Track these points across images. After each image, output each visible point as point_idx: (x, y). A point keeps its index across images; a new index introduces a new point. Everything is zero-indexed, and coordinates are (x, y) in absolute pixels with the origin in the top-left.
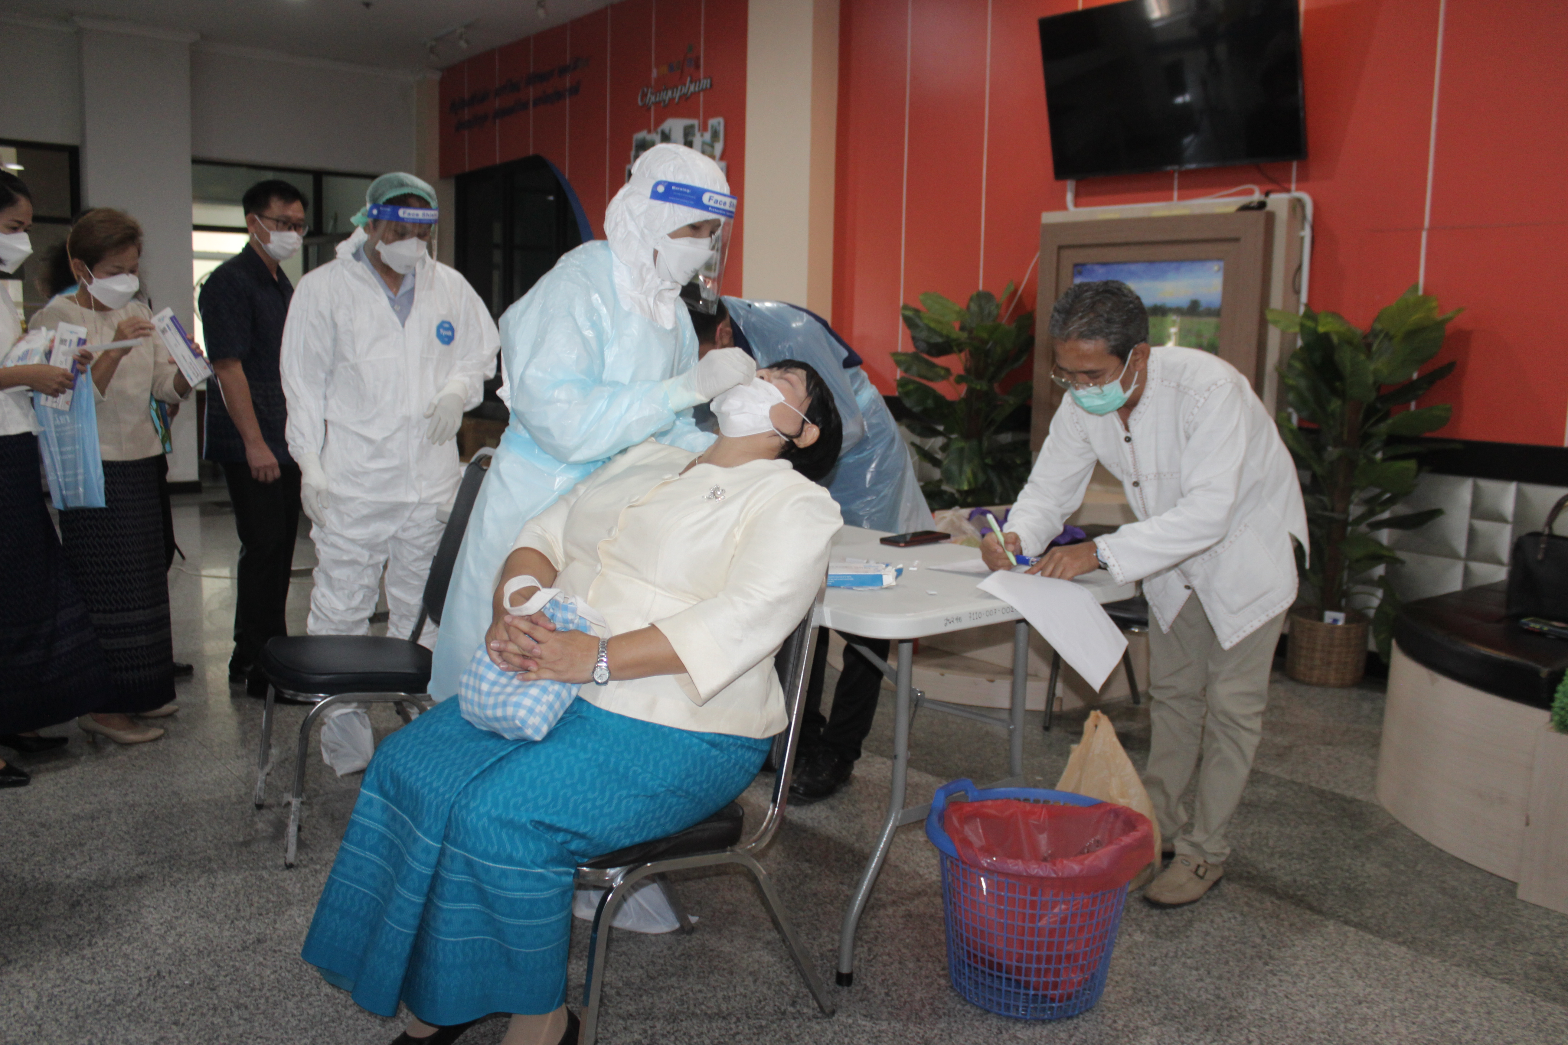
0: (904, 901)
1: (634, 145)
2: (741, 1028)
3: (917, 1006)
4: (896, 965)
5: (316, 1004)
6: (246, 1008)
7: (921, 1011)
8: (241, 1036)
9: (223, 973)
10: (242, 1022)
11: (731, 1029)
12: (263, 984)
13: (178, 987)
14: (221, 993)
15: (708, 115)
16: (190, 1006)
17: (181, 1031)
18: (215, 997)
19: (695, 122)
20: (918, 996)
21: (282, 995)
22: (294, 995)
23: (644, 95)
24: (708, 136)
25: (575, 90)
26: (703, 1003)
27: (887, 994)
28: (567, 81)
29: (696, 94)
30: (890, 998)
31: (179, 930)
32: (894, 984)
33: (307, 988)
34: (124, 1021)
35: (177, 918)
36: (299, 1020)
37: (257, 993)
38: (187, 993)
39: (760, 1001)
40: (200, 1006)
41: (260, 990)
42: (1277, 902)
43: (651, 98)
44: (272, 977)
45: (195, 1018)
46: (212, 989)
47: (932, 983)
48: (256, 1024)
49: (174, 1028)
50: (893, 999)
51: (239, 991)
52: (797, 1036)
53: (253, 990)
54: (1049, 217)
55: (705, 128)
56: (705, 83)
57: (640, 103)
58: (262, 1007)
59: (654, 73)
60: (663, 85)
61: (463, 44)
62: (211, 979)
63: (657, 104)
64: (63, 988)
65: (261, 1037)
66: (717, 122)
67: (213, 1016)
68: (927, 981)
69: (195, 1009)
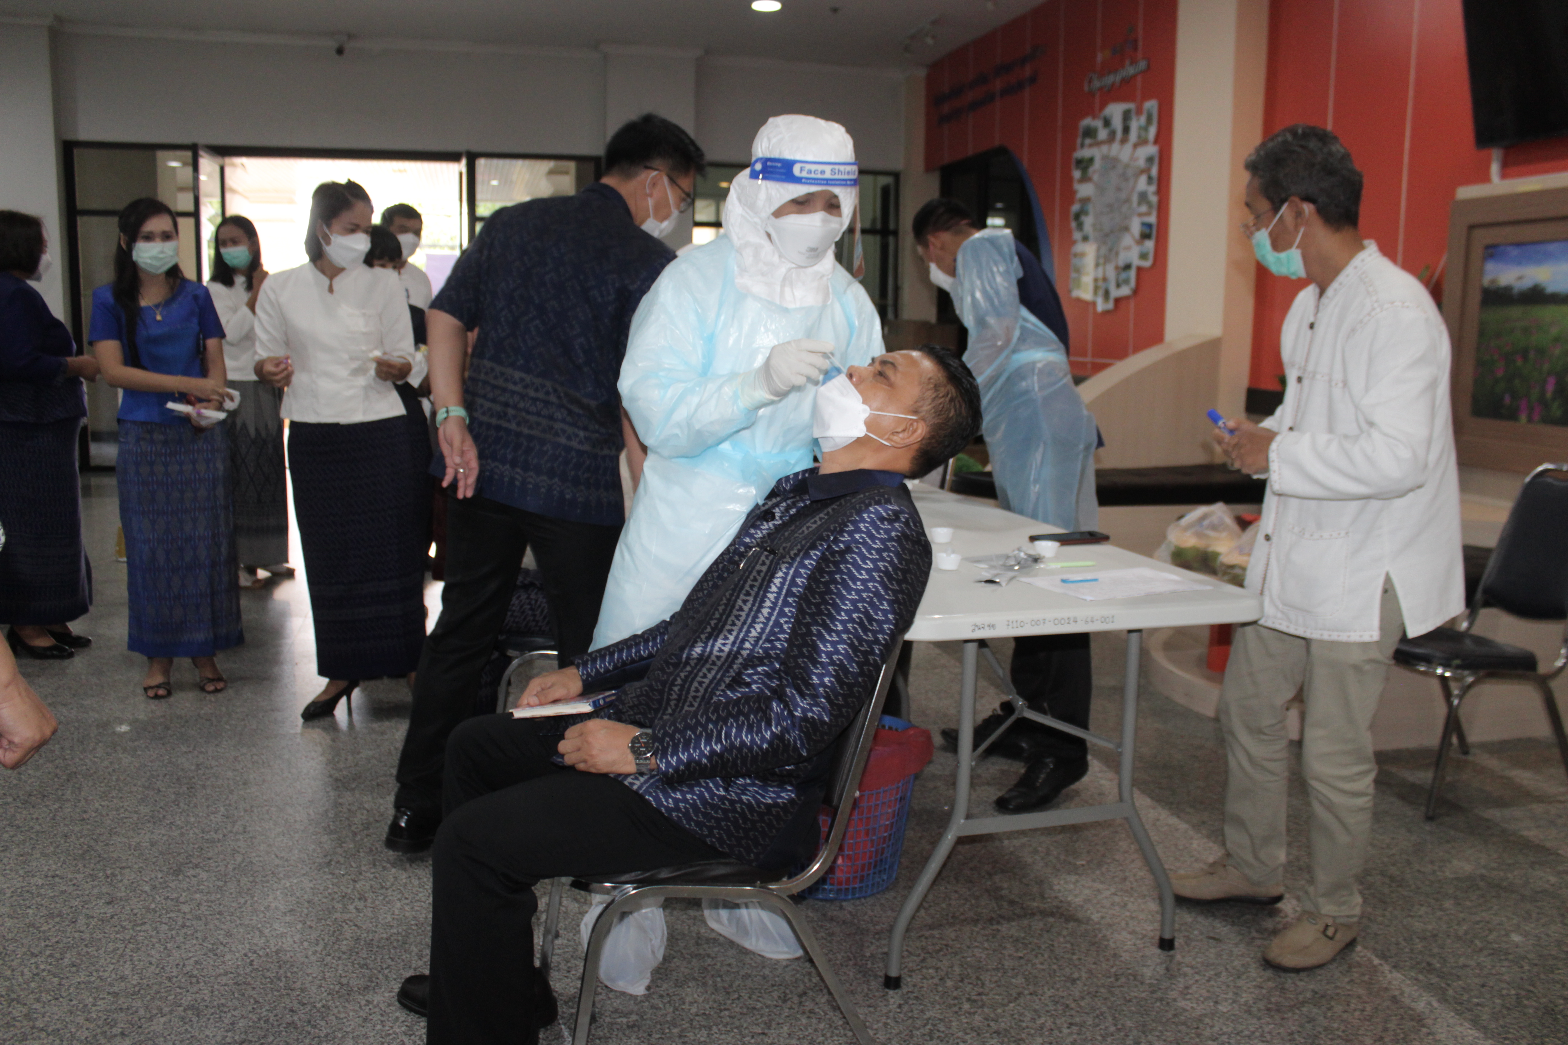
0: (1001, 921)
1: (1081, 131)
2: (734, 1005)
3: (919, 1023)
4: (936, 981)
5: (417, 908)
6: (366, 900)
7: (918, 1029)
8: (344, 921)
9: (373, 870)
10: (354, 911)
11: (725, 1004)
12: (393, 885)
13: (333, 874)
14: (358, 886)
15: (1146, 97)
16: (330, 891)
17: (307, 908)
18: (352, 887)
19: (1131, 106)
20: (928, 1014)
21: (399, 896)
22: (406, 899)
23: (1090, 81)
24: (1143, 120)
25: (1033, 80)
26: (721, 976)
27: (900, 1006)
28: (1028, 71)
29: (1134, 77)
30: (899, 1010)
31: (371, 831)
32: (917, 998)
33: (421, 895)
34: (278, 892)
35: (377, 821)
36: (393, 919)
37: (383, 891)
38: (335, 881)
39: (773, 986)
40: (336, 893)
41: (387, 889)
42: (1435, 1004)
43: (1097, 84)
44: (404, 881)
45: (325, 900)
46: (355, 881)
47: (955, 1005)
48: (361, 915)
49: (306, 904)
50: (900, 1013)
51: (371, 887)
52: (778, 1024)
53: (382, 887)
54: (1465, 192)
55: (1139, 111)
56: (1142, 65)
57: (1086, 88)
58: (377, 902)
59: (1099, 58)
60: (1109, 68)
61: (930, 41)
62: (361, 874)
63: (1101, 89)
64: (261, 859)
65: (356, 925)
66: (1151, 105)
67: (338, 902)
68: (952, 1002)
69: (330, 894)
